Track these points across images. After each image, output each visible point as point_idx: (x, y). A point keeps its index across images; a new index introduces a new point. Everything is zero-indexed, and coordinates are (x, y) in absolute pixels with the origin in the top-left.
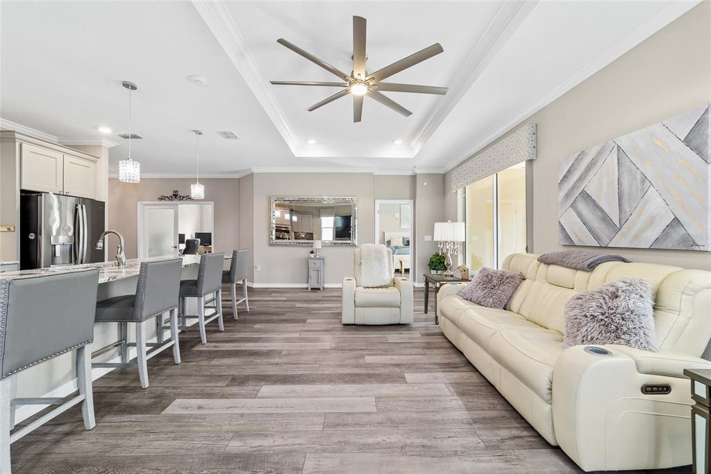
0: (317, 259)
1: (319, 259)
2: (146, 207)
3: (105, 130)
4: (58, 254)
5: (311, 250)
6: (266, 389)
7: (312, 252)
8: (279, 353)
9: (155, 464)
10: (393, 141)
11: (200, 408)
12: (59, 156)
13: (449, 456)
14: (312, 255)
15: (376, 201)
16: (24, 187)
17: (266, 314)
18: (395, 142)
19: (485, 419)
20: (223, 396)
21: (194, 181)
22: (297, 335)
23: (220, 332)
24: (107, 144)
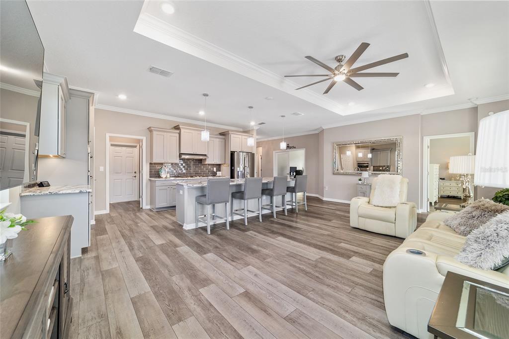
0: (365, 185)
1: (367, 185)
2: (277, 154)
3: (253, 123)
4: (239, 175)
5: (359, 178)
6: (280, 238)
7: (360, 180)
8: (300, 229)
9: (234, 242)
10: (425, 85)
11: (255, 235)
12: (241, 137)
13: (325, 285)
14: (360, 182)
15: (424, 137)
16: (232, 150)
17: (315, 213)
18: (427, 86)
19: (371, 288)
20: (265, 235)
21: (281, 140)
22: (317, 225)
23: (285, 215)
24: (256, 128)
